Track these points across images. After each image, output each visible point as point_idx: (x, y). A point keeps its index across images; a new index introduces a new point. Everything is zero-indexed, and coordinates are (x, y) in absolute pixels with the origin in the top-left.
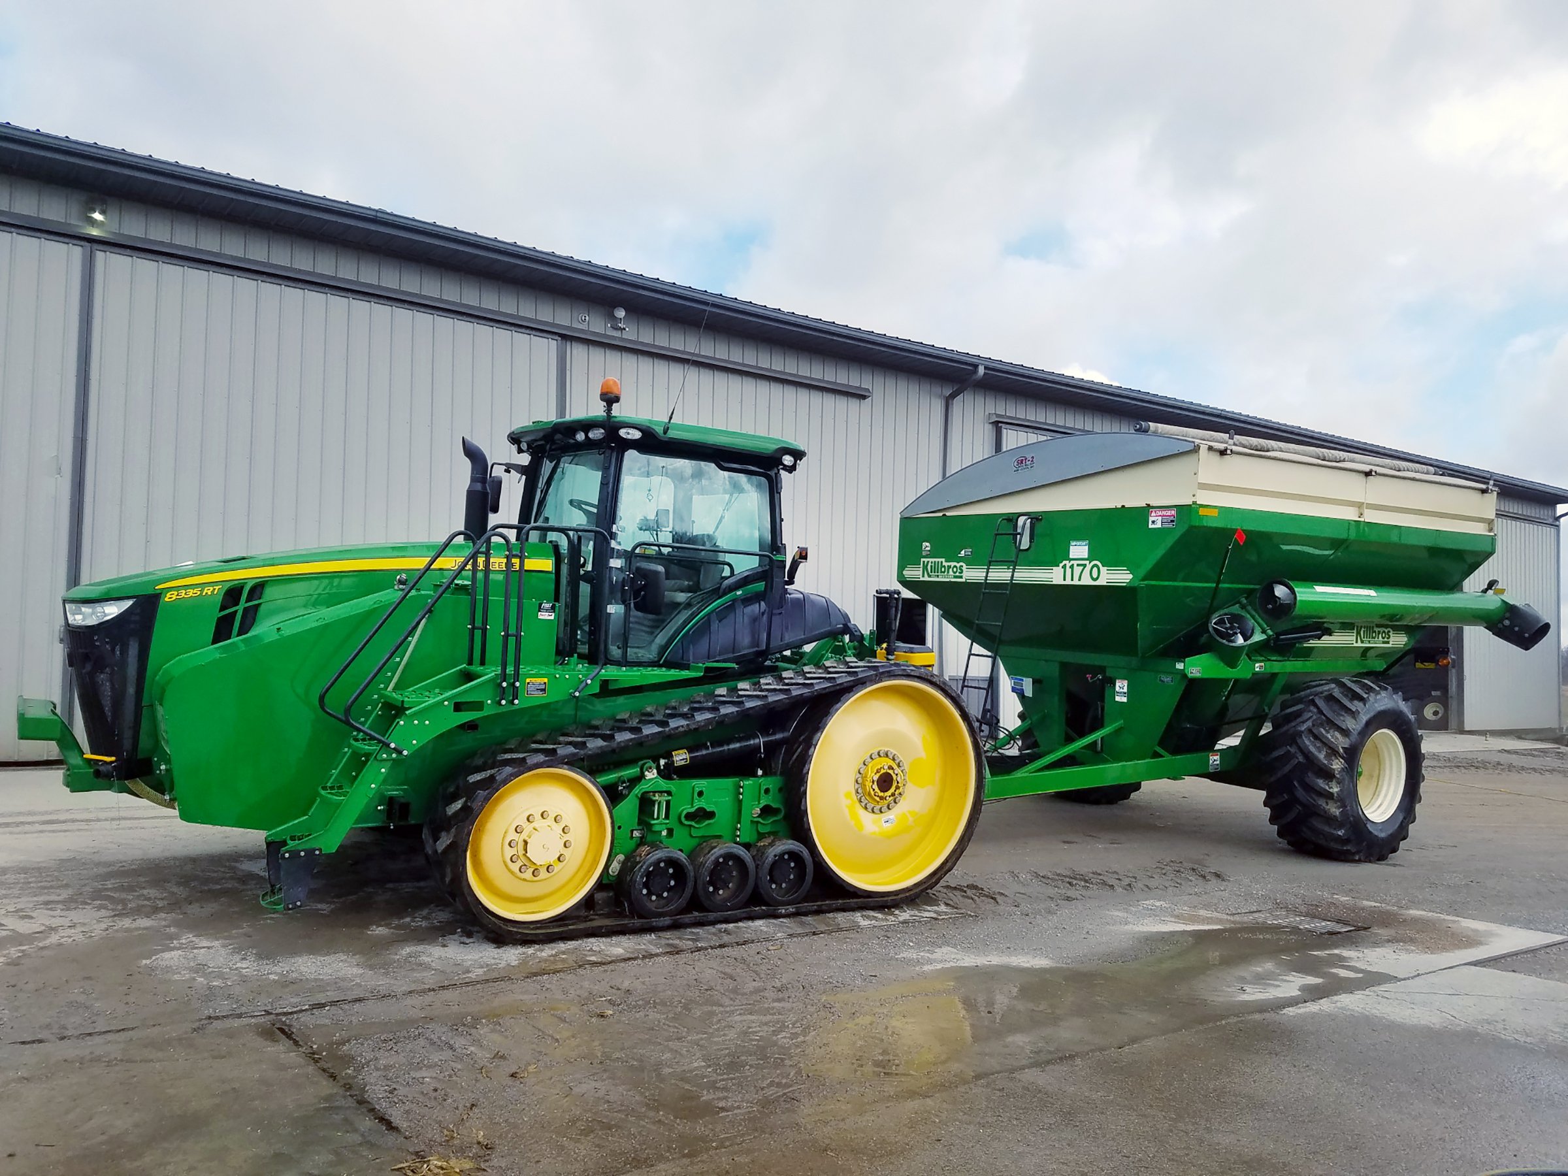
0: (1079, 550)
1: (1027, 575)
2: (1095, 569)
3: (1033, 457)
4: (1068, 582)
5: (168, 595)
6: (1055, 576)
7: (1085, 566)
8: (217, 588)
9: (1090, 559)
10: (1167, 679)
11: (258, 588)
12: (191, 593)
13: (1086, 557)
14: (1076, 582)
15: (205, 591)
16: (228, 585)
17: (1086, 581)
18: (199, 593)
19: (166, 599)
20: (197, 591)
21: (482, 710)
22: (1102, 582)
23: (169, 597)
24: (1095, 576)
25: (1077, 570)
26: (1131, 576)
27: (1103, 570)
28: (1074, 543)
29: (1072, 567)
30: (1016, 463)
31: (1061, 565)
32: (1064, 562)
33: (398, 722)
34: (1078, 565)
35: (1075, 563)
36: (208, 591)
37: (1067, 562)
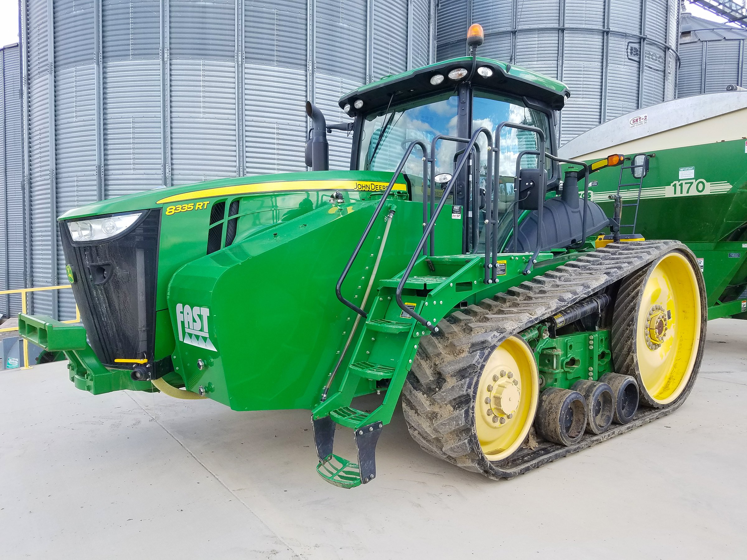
0: (686, 173)
1: (649, 193)
2: (701, 185)
3: (646, 116)
4: (678, 195)
5: (168, 210)
6: (668, 192)
7: (692, 183)
8: (206, 203)
9: (696, 178)
10: (734, 255)
11: (236, 203)
12: (187, 207)
13: (693, 177)
14: (685, 194)
15: (197, 206)
16: (214, 201)
17: (693, 192)
18: (192, 207)
19: (167, 213)
20: (191, 205)
21: (471, 289)
22: (707, 192)
23: (168, 211)
24: (700, 189)
25: (685, 187)
26: (731, 187)
27: (708, 185)
28: (681, 170)
29: (681, 185)
30: (632, 122)
31: (672, 184)
32: (674, 182)
33: (424, 303)
34: (686, 183)
35: (684, 182)
36: (199, 205)
37: (677, 182)
